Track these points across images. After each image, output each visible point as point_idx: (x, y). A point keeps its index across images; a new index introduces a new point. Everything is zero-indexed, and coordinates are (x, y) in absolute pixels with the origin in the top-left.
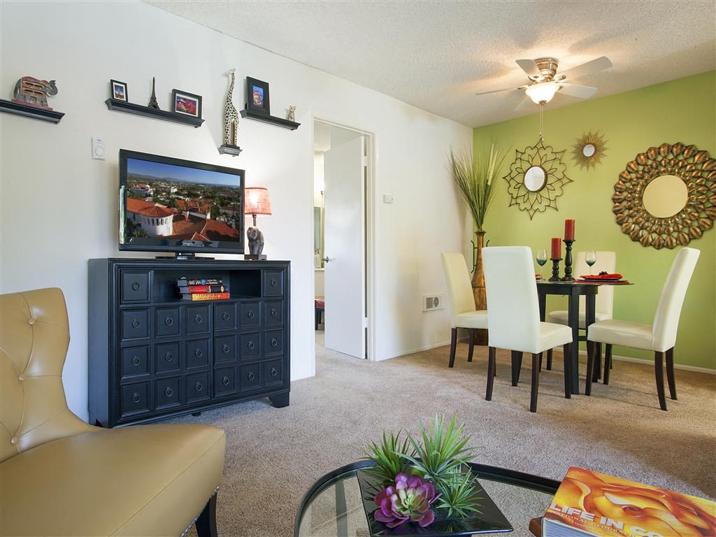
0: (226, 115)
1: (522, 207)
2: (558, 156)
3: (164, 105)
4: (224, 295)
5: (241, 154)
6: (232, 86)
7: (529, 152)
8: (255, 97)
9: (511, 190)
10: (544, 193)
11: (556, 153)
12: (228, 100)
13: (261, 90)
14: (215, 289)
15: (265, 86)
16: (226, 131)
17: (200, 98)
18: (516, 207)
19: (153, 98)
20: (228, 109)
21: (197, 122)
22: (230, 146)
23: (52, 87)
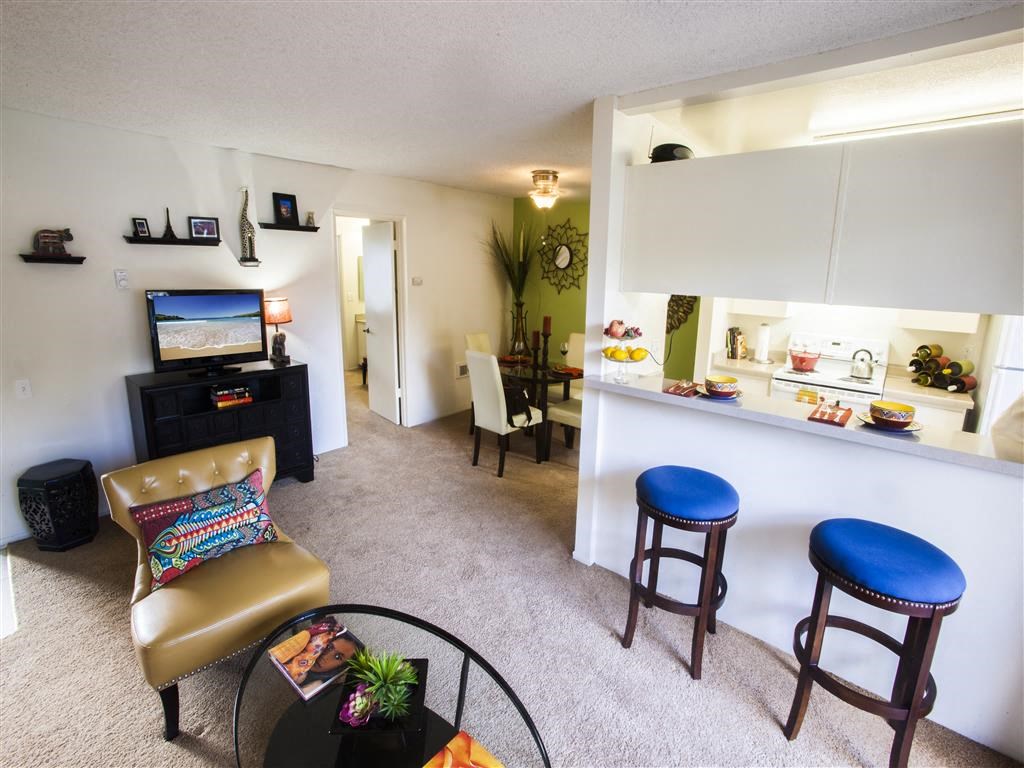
0: (242, 231)
1: (552, 281)
2: (582, 238)
3: (181, 231)
4: (248, 399)
5: (260, 265)
6: (246, 204)
7: (559, 230)
8: (283, 210)
9: (544, 264)
10: (569, 271)
11: (580, 235)
12: (244, 216)
13: (289, 203)
14: (241, 395)
15: (292, 199)
16: (244, 246)
17: (216, 220)
18: (546, 280)
19: (169, 227)
20: (244, 224)
21: (215, 242)
22: (248, 258)
23: (66, 235)
